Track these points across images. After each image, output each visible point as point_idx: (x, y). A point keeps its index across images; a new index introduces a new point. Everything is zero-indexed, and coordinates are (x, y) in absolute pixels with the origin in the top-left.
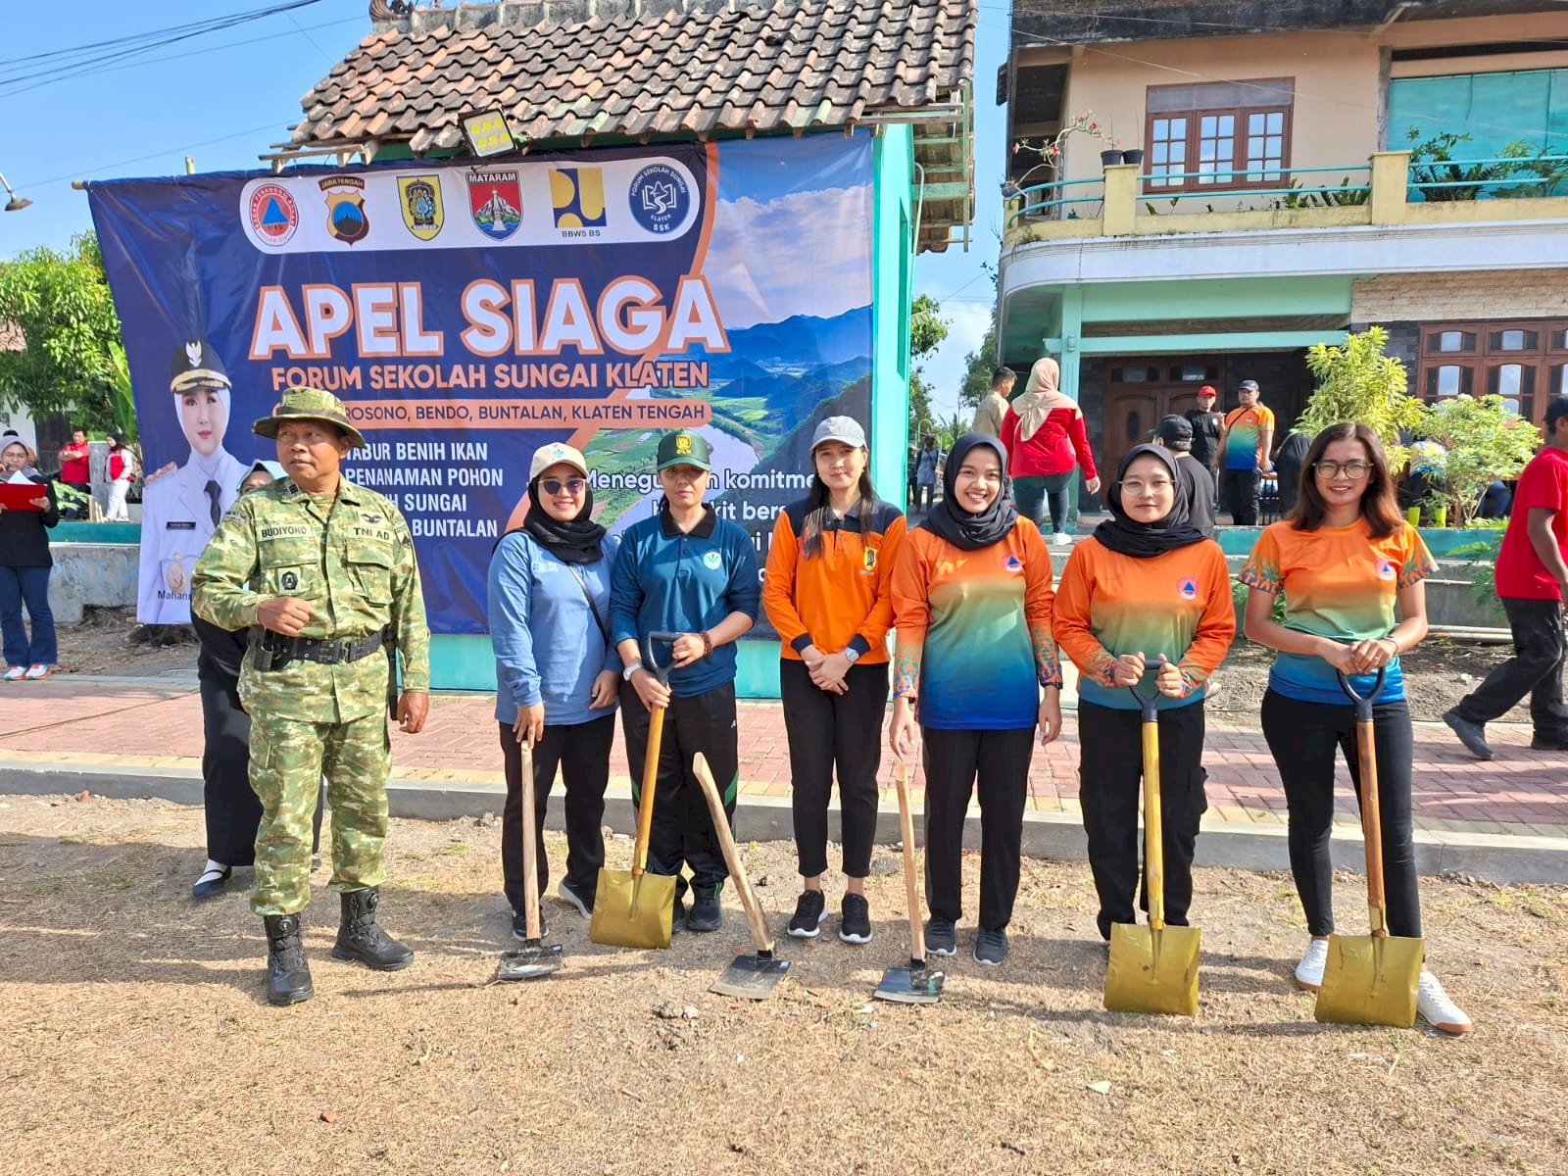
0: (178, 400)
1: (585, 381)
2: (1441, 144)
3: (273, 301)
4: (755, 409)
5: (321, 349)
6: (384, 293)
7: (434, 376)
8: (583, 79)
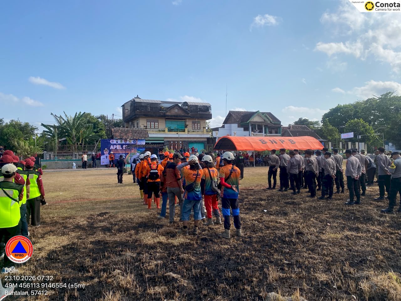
0: (104, 151)
2: (170, 127)
3: (112, 146)
4: (139, 152)
5: (114, 149)
6: (119, 146)
7: (121, 150)
8: (129, 135)
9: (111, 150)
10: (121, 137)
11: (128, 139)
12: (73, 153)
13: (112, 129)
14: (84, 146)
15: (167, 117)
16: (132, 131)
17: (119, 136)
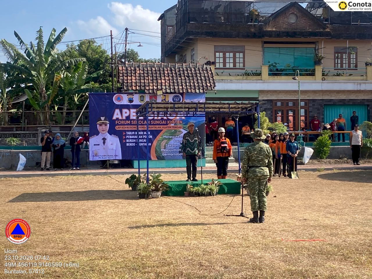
0: (98, 125)
1: (164, 123)
2: (274, 64)
3: (117, 111)
5: (124, 118)
6: (135, 110)
7: (142, 122)
8: (163, 81)
9: (115, 120)
10: (140, 86)
11: (159, 93)
12: (37, 130)
13: (120, 66)
14: (67, 113)
15: (267, 39)
16: (171, 70)
17: (136, 83)
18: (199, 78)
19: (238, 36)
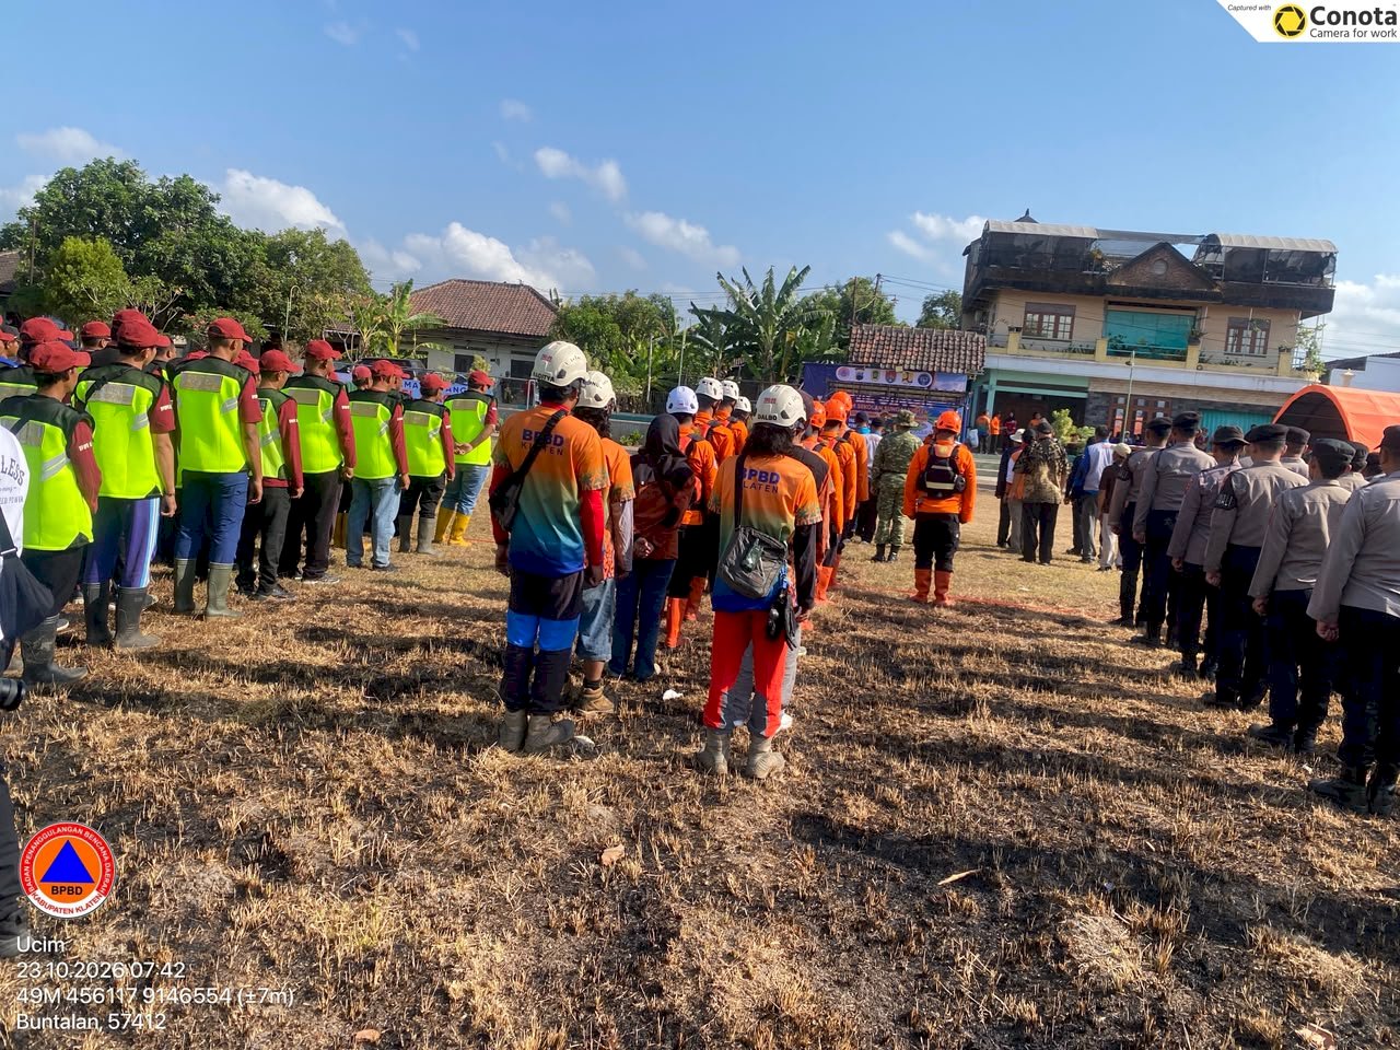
2: (1119, 338)
8: (909, 353)
10: (875, 358)
11: (900, 370)
13: (854, 328)
15: (1112, 297)
16: (925, 339)
17: (870, 353)
18: (963, 353)
19: (1064, 291)
